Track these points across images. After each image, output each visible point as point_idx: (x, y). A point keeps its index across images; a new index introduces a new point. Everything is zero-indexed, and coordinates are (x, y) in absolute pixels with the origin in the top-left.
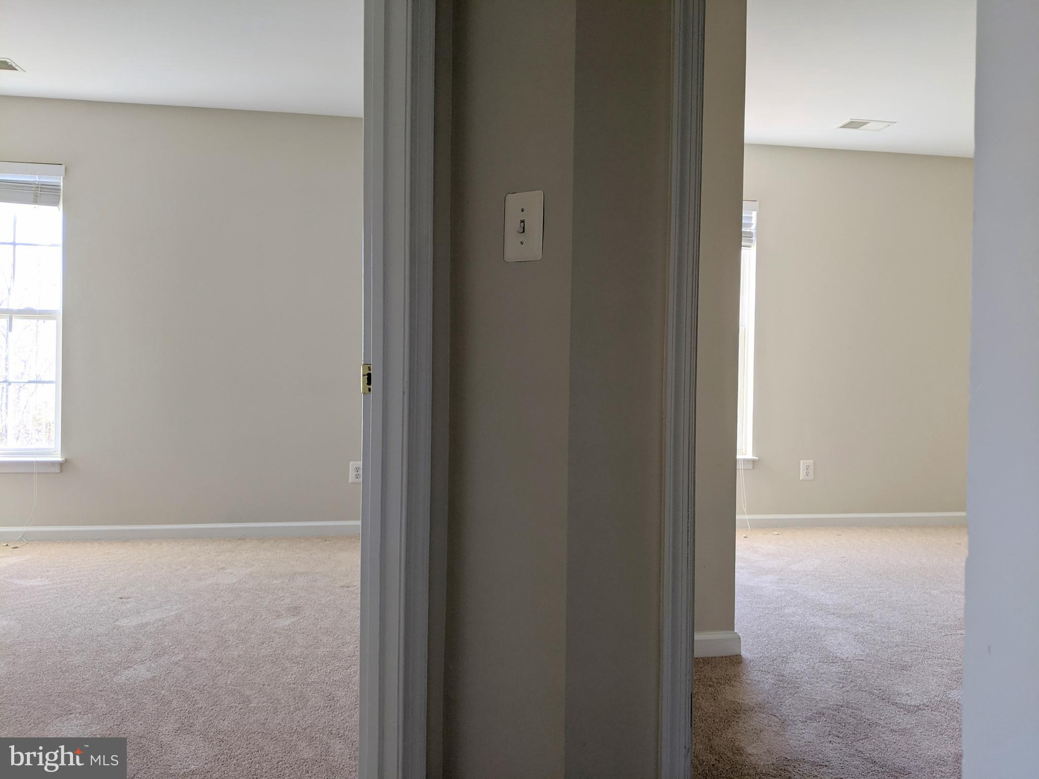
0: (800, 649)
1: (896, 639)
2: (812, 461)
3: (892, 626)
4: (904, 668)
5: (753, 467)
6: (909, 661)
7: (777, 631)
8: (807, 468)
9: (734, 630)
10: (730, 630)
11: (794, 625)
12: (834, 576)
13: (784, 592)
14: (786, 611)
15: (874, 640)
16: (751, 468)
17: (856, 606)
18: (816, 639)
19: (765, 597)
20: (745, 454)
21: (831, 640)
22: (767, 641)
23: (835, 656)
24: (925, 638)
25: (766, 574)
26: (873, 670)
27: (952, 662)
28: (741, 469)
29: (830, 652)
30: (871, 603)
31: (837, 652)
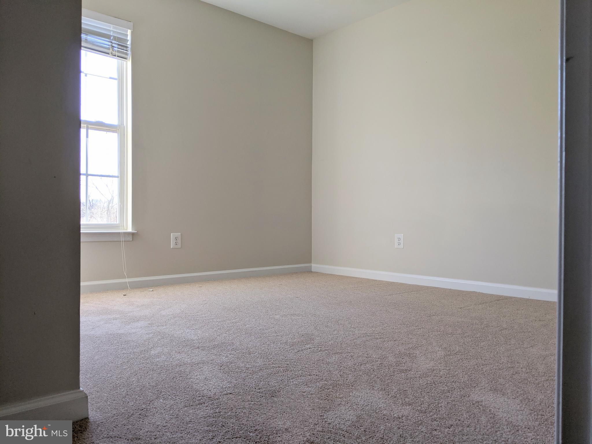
0: (163, 393)
1: (258, 363)
2: (180, 234)
3: (251, 350)
4: (273, 394)
5: (132, 240)
6: (276, 384)
7: (140, 377)
8: (176, 239)
9: (79, 388)
10: (73, 389)
11: (159, 367)
12: (197, 315)
13: (152, 335)
14: (152, 352)
15: (238, 368)
16: (131, 240)
17: (218, 337)
18: (181, 378)
19: (133, 341)
20: (127, 230)
21: (196, 376)
22: (125, 392)
23: (202, 394)
24: (282, 357)
25: (138, 321)
26: (243, 404)
27: (314, 377)
28: (122, 241)
29: (196, 391)
30: (231, 333)
31: (203, 389)
